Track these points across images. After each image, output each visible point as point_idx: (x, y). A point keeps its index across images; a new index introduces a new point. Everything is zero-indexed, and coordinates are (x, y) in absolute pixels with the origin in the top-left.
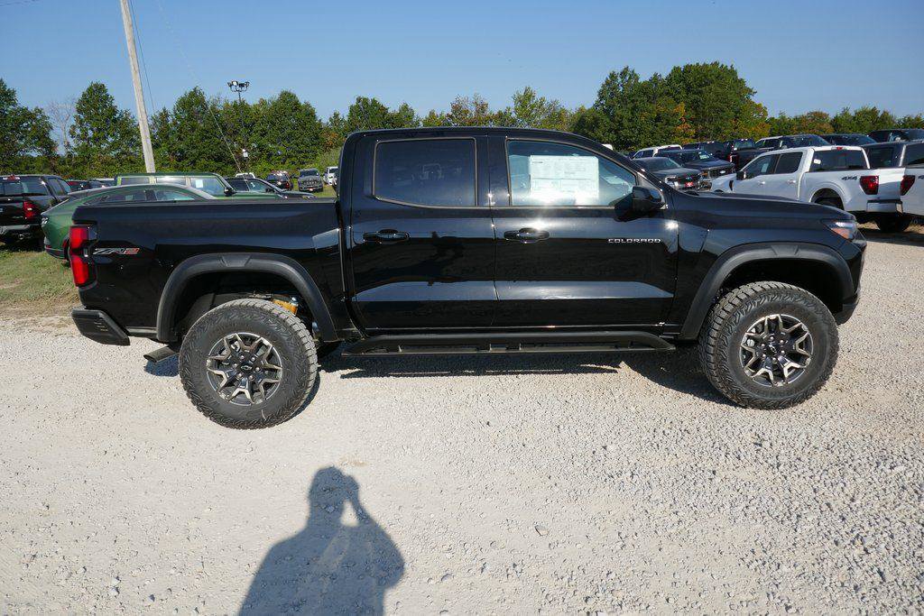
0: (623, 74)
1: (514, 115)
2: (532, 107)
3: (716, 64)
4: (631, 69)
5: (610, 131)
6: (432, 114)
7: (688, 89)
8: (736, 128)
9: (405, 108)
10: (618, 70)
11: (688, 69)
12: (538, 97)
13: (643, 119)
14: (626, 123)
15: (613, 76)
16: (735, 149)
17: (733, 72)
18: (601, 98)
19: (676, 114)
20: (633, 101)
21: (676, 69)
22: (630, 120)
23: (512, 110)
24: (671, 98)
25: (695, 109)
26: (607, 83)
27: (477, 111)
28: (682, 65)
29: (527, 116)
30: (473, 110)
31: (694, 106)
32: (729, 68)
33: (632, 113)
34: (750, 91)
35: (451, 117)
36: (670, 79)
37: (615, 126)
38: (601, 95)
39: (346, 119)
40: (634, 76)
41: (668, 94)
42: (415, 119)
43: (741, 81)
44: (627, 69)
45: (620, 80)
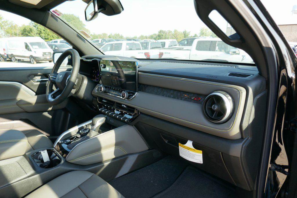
32: (77, 17)
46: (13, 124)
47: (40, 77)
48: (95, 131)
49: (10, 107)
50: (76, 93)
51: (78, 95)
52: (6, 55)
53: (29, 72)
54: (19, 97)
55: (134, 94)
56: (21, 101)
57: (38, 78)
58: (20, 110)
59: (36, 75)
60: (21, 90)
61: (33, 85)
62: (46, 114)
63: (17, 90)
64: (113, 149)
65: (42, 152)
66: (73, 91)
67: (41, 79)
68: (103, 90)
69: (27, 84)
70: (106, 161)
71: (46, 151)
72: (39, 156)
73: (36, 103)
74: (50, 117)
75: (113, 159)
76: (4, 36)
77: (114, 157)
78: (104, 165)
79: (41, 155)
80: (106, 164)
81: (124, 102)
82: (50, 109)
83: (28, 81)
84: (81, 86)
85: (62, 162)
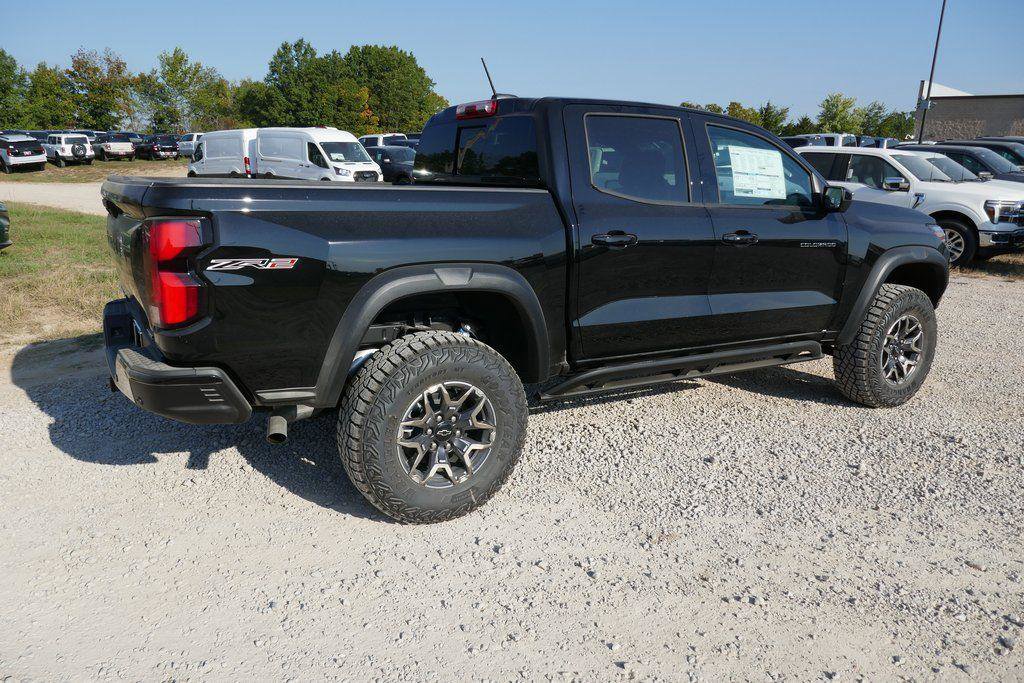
0: (298, 46)
1: (160, 80)
2: (185, 74)
3: (395, 48)
4: (306, 41)
5: (287, 111)
6: (42, 67)
7: (370, 72)
10: (292, 42)
11: (367, 50)
12: (191, 62)
13: (324, 101)
14: (305, 105)
15: (285, 47)
17: (412, 60)
18: (274, 71)
19: (358, 99)
20: (310, 80)
21: (354, 49)
22: (310, 101)
23: (158, 74)
24: (352, 80)
25: (379, 95)
26: (280, 55)
27: (111, 71)
28: (361, 44)
29: (177, 83)
30: (105, 69)
31: (375, 91)
32: (408, 55)
33: (311, 93)
34: (430, 82)
35: (72, 74)
36: (349, 59)
37: (292, 106)
38: (274, 68)
40: (310, 51)
41: (349, 75)
42: (17, 72)
43: (421, 70)
44: (301, 41)
45: (294, 53)
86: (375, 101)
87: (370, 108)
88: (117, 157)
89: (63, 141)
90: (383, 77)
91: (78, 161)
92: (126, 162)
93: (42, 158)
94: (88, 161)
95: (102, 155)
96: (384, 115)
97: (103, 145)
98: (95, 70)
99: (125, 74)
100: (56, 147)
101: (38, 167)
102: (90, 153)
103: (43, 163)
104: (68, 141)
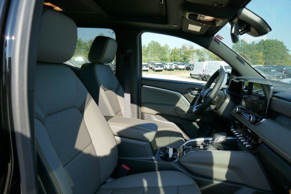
0: (242, 41)
3: (276, 40)
6: (175, 48)
7: (265, 48)
8: (281, 62)
9: (166, 45)
16: (285, 69)
17: (282, 43)
19: (258, 56)
20: (244, 50)
24: (258, 50)
27: (190, 48)
31: (265, 53)
32: (281, 42)
34: (288, 50)
35: (181, 49)
39: (147, 47)
40: (246, 42)
41: (257, 48)
43: (285, 46)
46: (168, 124)
47: (197, 91)
48: (213, 146)
49: (169, 111)
50: (216, 109)
51: (218, 111)
52: (204, 75)
53: (189, 86)
54: (178, 105)
55: (261, 119)
56: (178, 107)
57: (196, 92)
58: (175, 114)
59: (194, 89)
60: (181, 99)
61: (190, 97)
62: (195, 124)
63: (177, 99)
64: (225, 171)
65: (170, 149)
66: (213, 107)
67: (198, 93)
68: (238, 110)
69: (185, 95)
70: (217, 180)
71: (172, 149)
72: (167, 151)
73: (188, 112)
74: (198, 127)
75: (225, 181)
76: (208, 60)
77: (225, 179)
78: (212, 183)
79: (169, 151)
80: (216, 182)
81: (250, 127)
82: (198, 120)
83: (187, 93)
84: (222, 104)
85: (176, 160)
86: (265, 56)
87: (262, 59)
88: (181, 69)
89: (168, 64)
90: (269, 49)
91: (171, 70)
92: (182, 71)
93: (162, 68)
94: (173, 70)
95: (177, 69)
96: (267, 61)
97: (178, 66)
98: (186, 48)
99: (193, 49)
100: (166, 66)
101: (161, 71)
102: (173, 68)
103: (162, 70)
104: (169, 65)
